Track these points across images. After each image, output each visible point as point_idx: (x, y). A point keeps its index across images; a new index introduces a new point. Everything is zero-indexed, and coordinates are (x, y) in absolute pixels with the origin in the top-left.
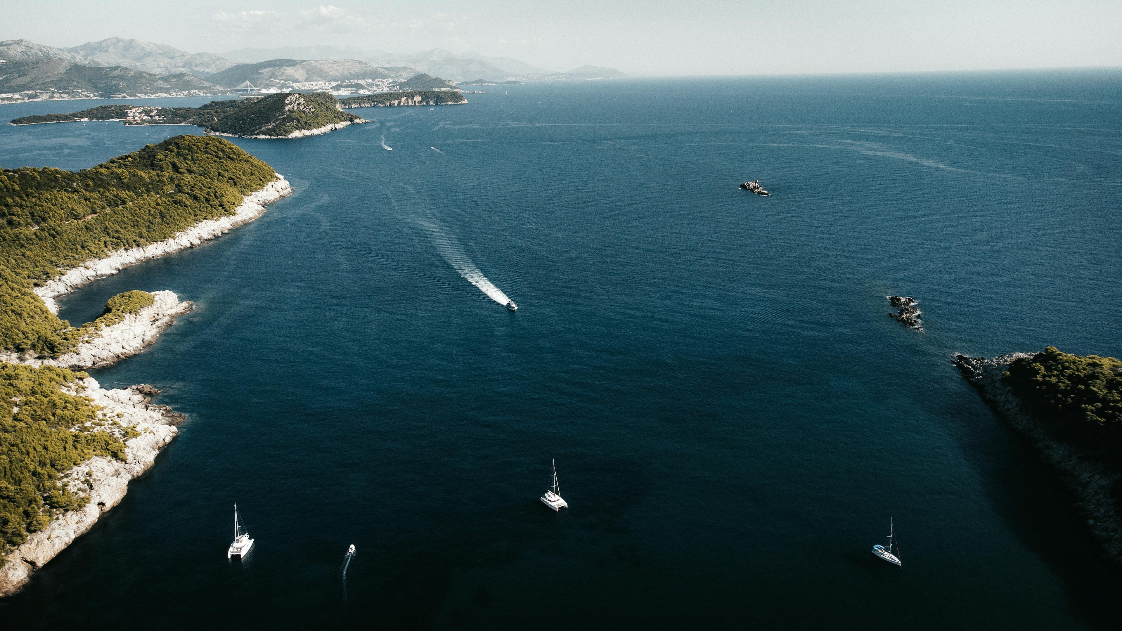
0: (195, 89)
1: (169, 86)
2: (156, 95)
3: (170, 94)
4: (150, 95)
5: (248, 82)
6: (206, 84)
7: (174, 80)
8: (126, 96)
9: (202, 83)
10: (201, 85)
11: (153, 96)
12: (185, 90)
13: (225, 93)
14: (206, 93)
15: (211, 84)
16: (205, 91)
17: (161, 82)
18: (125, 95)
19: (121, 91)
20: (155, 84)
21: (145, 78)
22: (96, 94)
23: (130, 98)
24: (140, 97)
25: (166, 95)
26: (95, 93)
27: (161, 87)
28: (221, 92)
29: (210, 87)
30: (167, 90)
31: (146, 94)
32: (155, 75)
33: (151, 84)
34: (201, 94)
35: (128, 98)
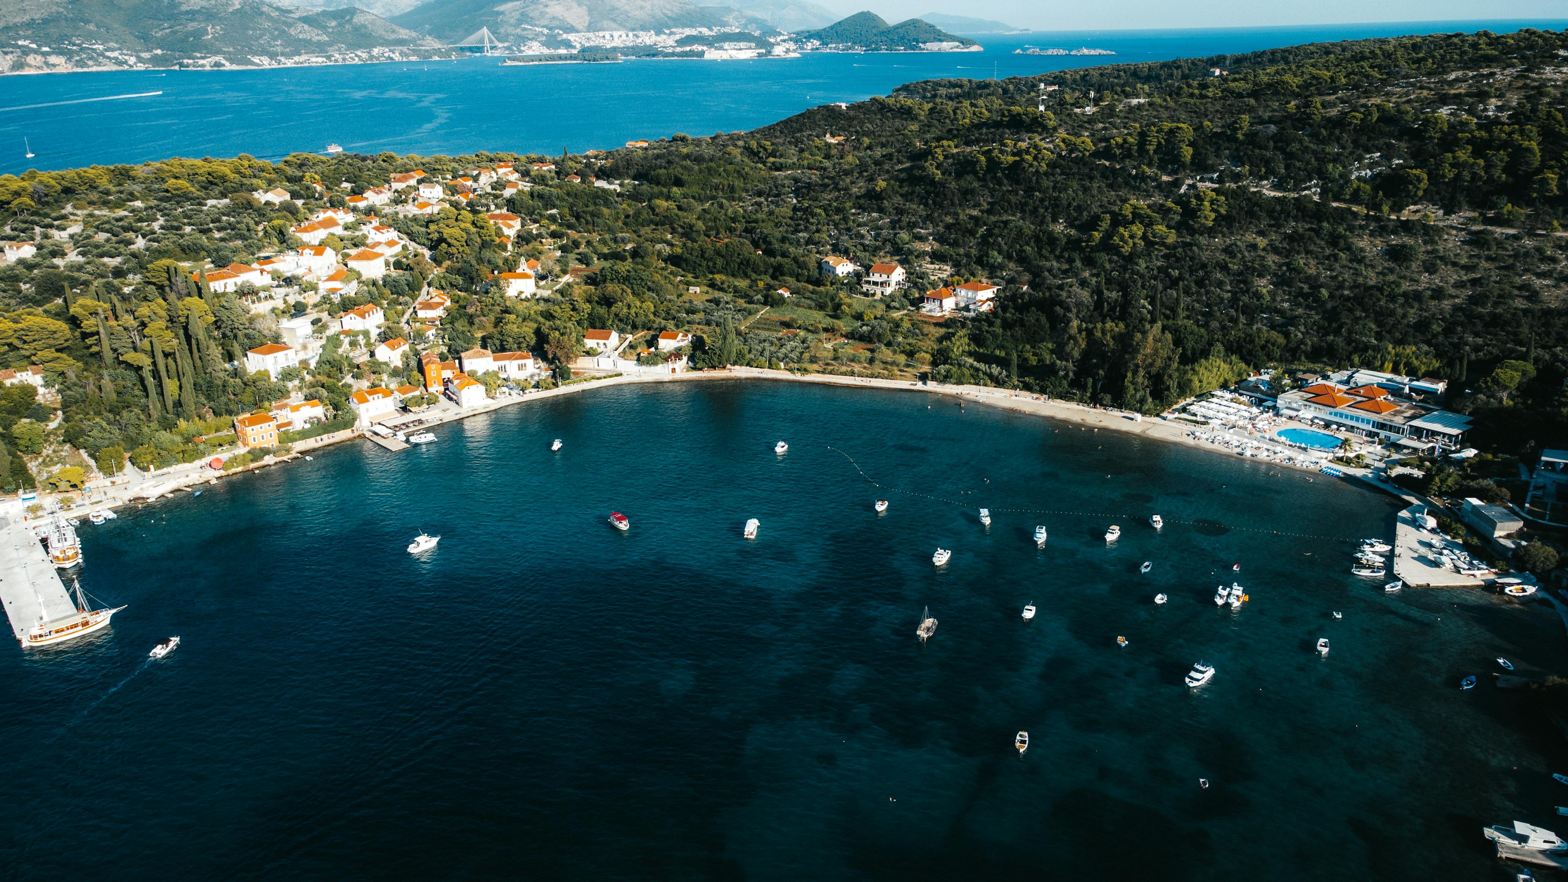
0: (382, 45)
1: (327, 39)
2: (297, 58)
3: (329, 58)
4: (283, 59)
5: (485, 29)
6: (404, 33)
7: (334, 24)
8: (223, 62)
9: (394, 31)
10: (393, 36)
11: (289, 63)
12: (359, 46)
13: (448, 53)
14: (407, 55)
15: (414, 34)
16: (405, 49)
17: (306, 27)
18: (219, 58)
19: (210, 50)
20: (292, 32)
21: (269, 18)
22: (146, 55)
23: (235, 67)
24: (258, 65)
25: (320, 60)
26: (143, 55)
27: (304, 40)
28: (438, 52)
29: (413, 41)
30: (320, 48)
31: (272, 56)
32: (290, 12)
33: (284, 31)
34: (397, 57)
35: (228, 66)
